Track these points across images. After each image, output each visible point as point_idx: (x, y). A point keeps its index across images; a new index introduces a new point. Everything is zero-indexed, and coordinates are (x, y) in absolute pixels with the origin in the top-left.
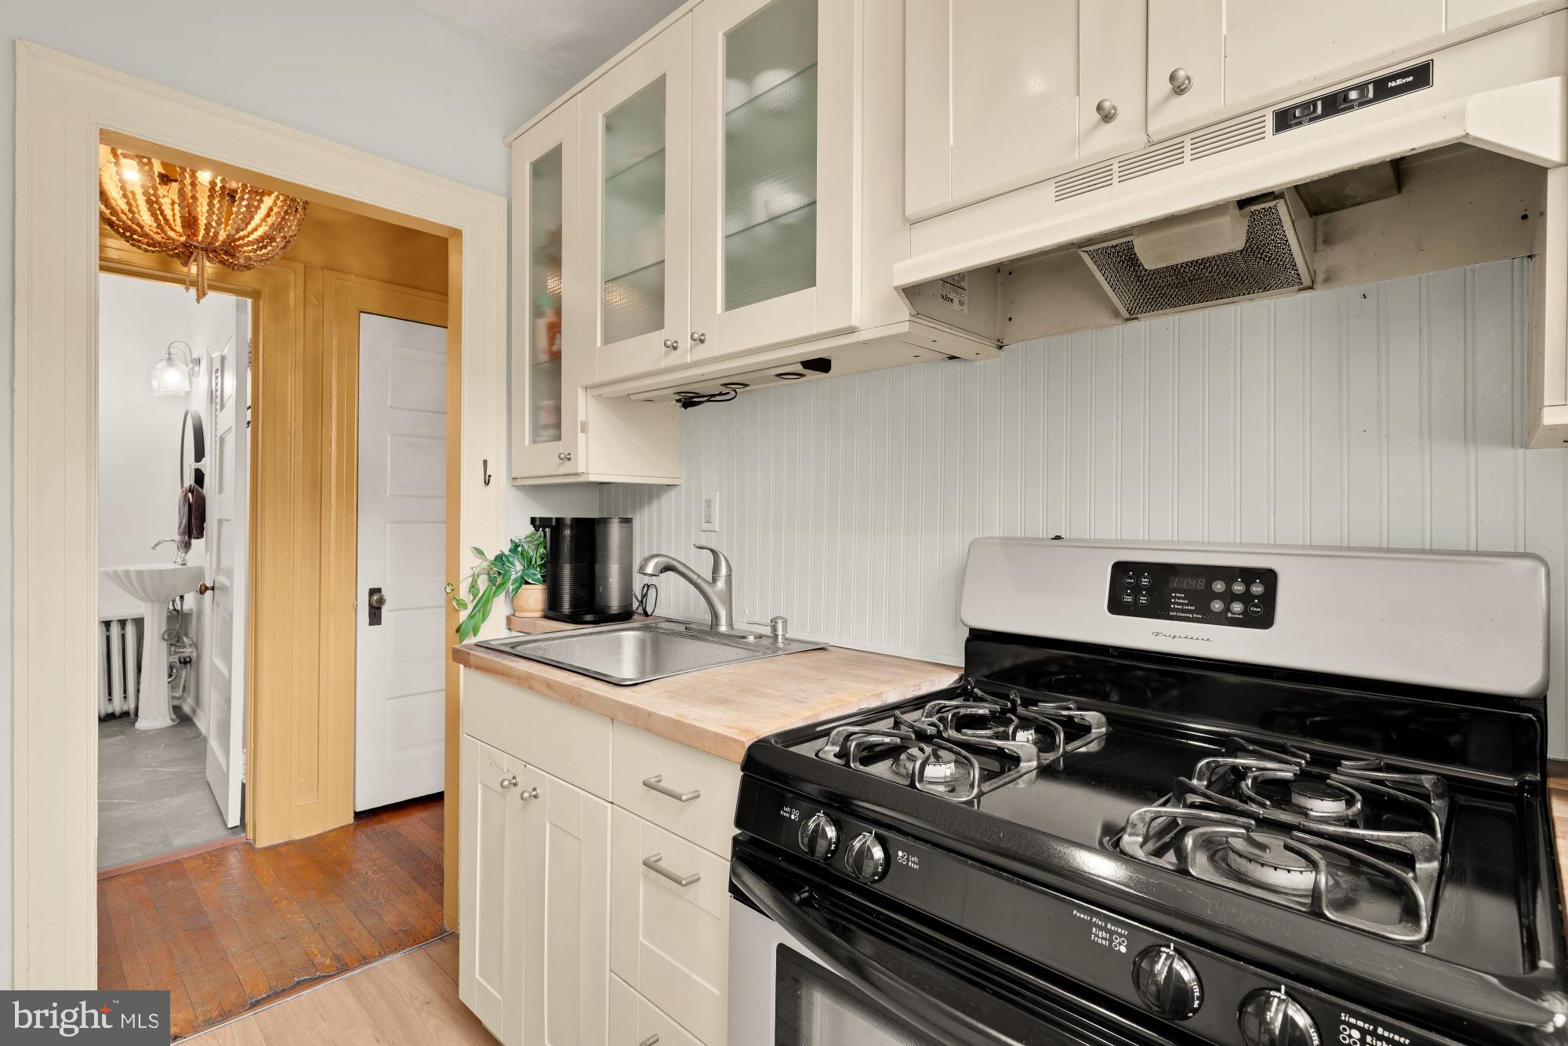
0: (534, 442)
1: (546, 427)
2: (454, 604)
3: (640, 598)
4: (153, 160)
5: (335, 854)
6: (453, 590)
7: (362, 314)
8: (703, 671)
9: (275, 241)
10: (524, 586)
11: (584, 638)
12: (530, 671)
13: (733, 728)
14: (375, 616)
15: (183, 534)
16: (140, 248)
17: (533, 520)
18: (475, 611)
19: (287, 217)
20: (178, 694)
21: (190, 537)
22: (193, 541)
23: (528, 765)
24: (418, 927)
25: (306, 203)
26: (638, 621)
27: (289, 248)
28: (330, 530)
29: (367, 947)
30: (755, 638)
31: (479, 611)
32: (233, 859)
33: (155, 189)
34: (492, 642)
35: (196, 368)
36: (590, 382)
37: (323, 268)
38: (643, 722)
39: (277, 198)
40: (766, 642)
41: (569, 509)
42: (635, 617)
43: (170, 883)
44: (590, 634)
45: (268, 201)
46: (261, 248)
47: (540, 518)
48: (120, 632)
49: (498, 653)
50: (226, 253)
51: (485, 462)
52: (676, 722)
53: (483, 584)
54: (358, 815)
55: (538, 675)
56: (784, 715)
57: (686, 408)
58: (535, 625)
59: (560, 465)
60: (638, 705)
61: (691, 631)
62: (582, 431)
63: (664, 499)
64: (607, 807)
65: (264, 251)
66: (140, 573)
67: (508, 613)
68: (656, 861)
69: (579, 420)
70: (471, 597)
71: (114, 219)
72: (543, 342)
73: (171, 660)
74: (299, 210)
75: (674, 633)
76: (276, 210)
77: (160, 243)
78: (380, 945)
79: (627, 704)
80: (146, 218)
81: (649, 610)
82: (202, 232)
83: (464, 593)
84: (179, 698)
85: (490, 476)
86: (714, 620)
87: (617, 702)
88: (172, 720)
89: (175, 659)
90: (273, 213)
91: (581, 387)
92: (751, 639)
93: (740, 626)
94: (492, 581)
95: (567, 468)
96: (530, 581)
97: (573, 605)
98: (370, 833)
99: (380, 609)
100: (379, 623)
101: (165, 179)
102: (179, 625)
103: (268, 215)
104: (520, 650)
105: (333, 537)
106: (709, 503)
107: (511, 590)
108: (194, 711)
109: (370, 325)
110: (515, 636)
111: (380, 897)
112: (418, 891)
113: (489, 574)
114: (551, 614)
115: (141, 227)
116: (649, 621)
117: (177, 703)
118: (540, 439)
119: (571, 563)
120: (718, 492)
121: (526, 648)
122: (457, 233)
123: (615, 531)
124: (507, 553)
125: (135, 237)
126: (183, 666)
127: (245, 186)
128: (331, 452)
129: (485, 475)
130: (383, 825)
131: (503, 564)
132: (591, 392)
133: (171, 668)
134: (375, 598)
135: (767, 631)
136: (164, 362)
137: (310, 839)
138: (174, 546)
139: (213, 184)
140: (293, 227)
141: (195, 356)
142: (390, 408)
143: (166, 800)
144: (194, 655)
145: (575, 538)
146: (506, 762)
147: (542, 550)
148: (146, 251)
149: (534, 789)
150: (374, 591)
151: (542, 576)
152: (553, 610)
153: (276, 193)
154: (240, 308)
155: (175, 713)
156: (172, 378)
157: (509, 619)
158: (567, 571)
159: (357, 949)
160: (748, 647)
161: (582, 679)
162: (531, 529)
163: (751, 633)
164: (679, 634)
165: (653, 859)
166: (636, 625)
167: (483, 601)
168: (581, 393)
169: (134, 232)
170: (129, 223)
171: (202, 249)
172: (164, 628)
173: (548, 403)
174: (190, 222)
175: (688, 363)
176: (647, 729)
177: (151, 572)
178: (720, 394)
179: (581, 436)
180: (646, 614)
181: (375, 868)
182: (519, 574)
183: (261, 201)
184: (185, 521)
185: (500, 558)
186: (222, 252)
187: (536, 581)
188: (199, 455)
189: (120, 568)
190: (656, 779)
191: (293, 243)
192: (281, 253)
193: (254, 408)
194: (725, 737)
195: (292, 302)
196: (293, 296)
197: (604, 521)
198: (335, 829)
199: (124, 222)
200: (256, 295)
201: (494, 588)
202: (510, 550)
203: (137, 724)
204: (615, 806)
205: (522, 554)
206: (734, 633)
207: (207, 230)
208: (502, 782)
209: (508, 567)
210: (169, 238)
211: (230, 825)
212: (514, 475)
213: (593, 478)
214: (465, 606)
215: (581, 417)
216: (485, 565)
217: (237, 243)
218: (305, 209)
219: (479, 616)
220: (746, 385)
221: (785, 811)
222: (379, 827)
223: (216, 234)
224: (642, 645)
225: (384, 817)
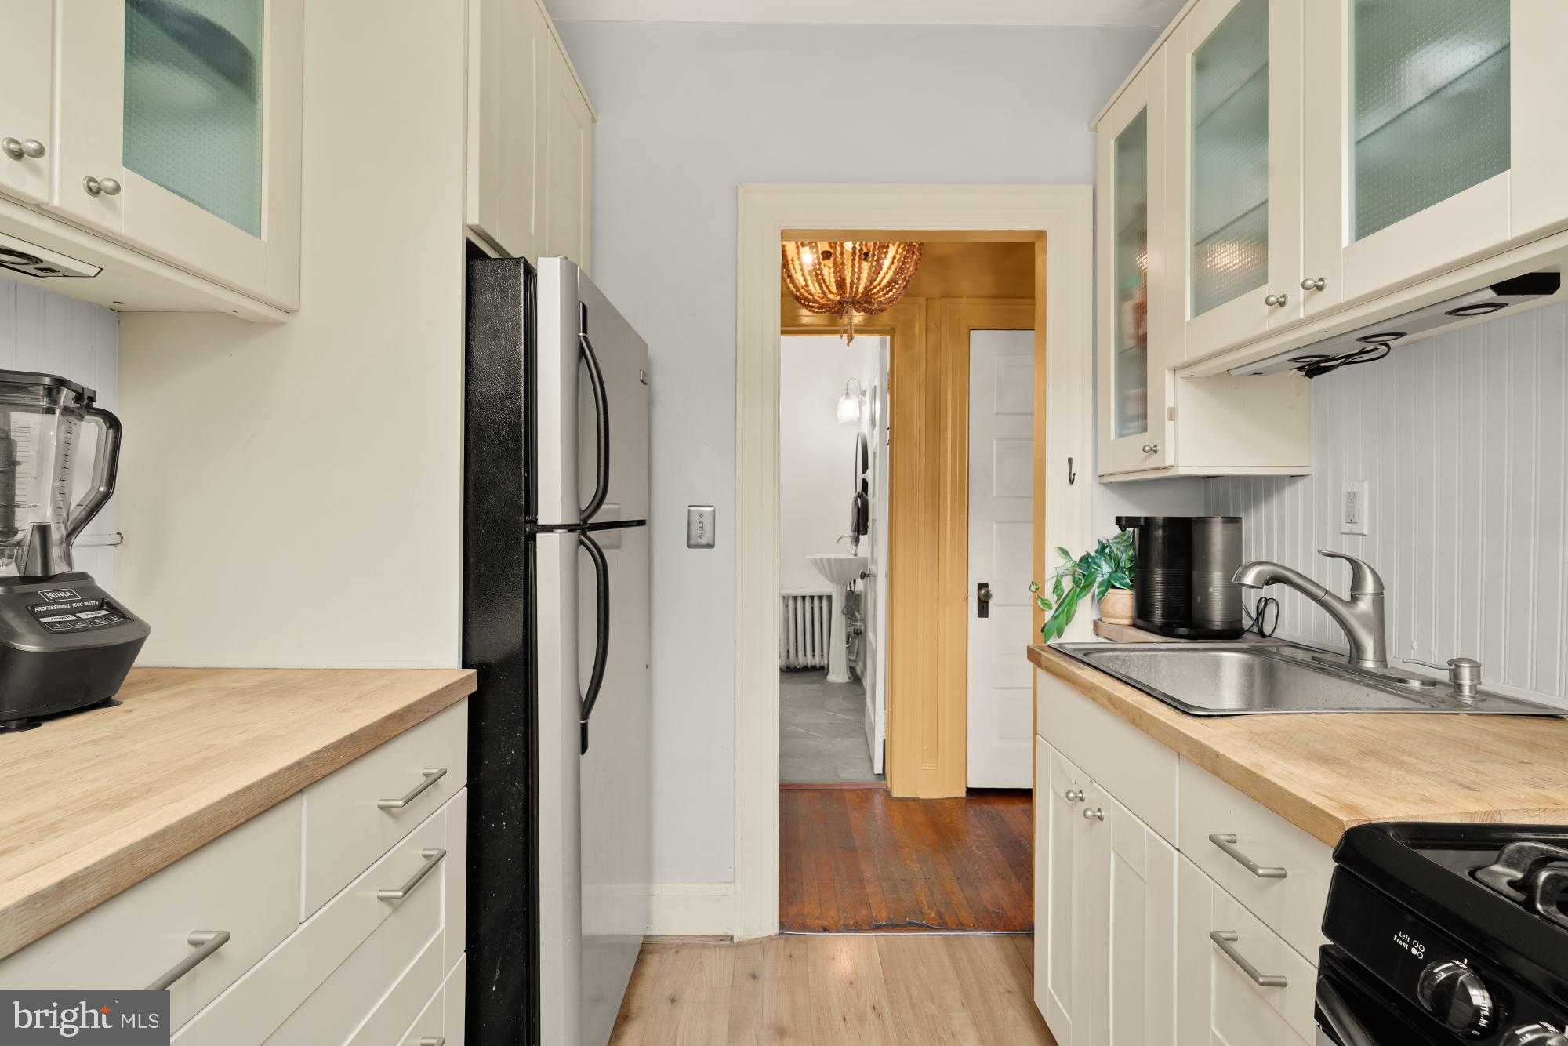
0: (1121, 435)
1: (1133, 418)
2: (1039, 603)
3: (1254, 616)
4: (818, 243)
5: (948, 821)
6: (1037, 589)
7: (972, 332)
8: (1313, 715)
9: (898, 283)
10: (1111, 590)
11: (1171, 653)
12: (1094, 681)
13: (1331, 799)
14: (983, 610)
15: (854, 531)
16: (814, 312)
17: (1119, 520)
18: (1058, 613)
19: (906, 260)
20: (853, 658)
21: (859, 534)
22: (861, 537)
23: (1093, 782)
24: (1009, 914)
25: (922, 244)
26: (1250, 640)
27: (908, 287)
28: (946, 528)
29: (965, 915)
30: (1423, 683)
31: (1063, 612)
32: (878, 800)
33: (819, 264)
34: (1066, 646)
35: (864, 399)
36: (1177, 361)
37: (940, 298)
38: (1210, 763)
39: (899, 246)
40: (1439, 692)
41: (1160, 507)
42: (1246, 636)
43: (835, 806)
44: (1181, 650)
45: (892, 250)
46: (888, 292)
47: (1126, 517)
48: (811, 605)
49: (1067, 658)
50: (865, 302)
51: (1070, 460)
52: (1250, 772)
53: (1067, 584)
54: (970, 791)
55: (1100, 687)
56: (1427, 800)
57: (1311, 377)
58: (1122, 633)
59: (1146, 459)
60: (1207, 743)
61: (1319, 661)
62: (1171, 419)
63: (1288, 493)
64: (1172, 854)
65: (891, 294)
66: (829, 560)
67: (1095, 617)
68: (1227, 939)
69: (1167, 406)
70: (1056, 598)
71: (798, 294)
72: (1130, 328)
73: (849, 630)
74: (916, 252)
75: (1294, 662)
76: (898, 256)
77: (823, 305)
78: (975, 918)
79: (1191, 738)
80: (815, 289)
81: (1267, 630)
82: (849, 289)
83: (1049, 595)
84: (854, 661)
85: (1074, 474)
86: (1354, 651)
87: (1180, 733)
88: (849, 678)
89: (851, 630)
90: (896, 261)
91: (1169, 370)
92: (1415, 684)
93: (1396, 661)
94: (1076, 582)
95: (1154, 461)
96: (1117, 585)
97: (1166, 614)
98: (978, 810)
99: (987, 603)
100: (987, 616)
101: (827, 255)
102: (854, 603)
103: (892, 263)
104: (1092, 659)
105: (948, 536)
106: (1352, 498)
107: (1096, 593)
108: (863, 673)
109: (980, 340)
110: (1101, 642)
111: (980, 872)
112: (1013, 879)
113: (1073, 575)
114: (1140, 622)
115: (812, 295)
116: (1265, 643)
117: (853, 665)
118: (1126, 432)
119: (1163, 567)
120: (1366, 484)
121: (1102, 657)
122: (1042, 235)
123: (1218, 534)
124: (1093, 554)
125: (811, 304)
126: (856, 636)
127: (875, 244)
128: (946, 459)
129: (1070, 473)
130: (989, 806)
131: (1089, 566)
132: (1180, 374)
133: (848, 636)
134: (983, 592)
135: (1444, 676)
136: (844, 396)
137: (931, 800)
138: (850, 539)
139: (854, 248)
140: (911, 268)
141: (863, 389)
142: (997, 414)
143: (839, 740)
144: (862, 628)
145: (1168, 541)
146: (1073, 772)
147: (1131, 552)
148: (817, 313)
149: (1099, 810)
150: (982, 586)
151: (1131, 581)
152: (1142, 617)
153: (898, 243)
154: (882, 344)
155: (851, 672)
156: (849, 409)
157: (1096, 624)
158: (1158, 577)
159: (956, 914)
160: (1409, 694)
161: (1146, 699)
162: (1117, 530)
163: (1414, 676)
164: (1302, 664)
165: (1224, 935)
166: (1244, 646)
167: (1066, 602)
168: (1169, 377)
169: (809, 301)
170: (806, 294)
171: (851, 303)
172: (844, 605)
173: (1134, 392)
174: (840, 284)
175: (1300, 319)
176: (1215, 773)
177: (835, 560)
178: (1362, 352)
179: (1169, 425)
180: (1262, 634)
181: (979, 844)
182: (1106, 577)
183: (887, 253)
184: (855, 521)
185: (1086, 560)
186: (863, 302)
187: (1124, 586)
188: (865, 468)
189: (818, 556)
190: (1228, 838)
191: (911, 282)
192: (903, 292)
193: (891, 429)
194: (1314, 808)
195: (917, 332)
196: (918, 328)
197: (1204, 522)
198: (950, 798)
199: (803, 295)
200: (891, 331)
201: (1078, 589)
202: (1096, 552)
203: (828, 677)
204: (1182, 855)
205: (1110, 555)
206: (1385, 672)
207: (851, 287)
208: (1068, 793)
209: (1094, 568)
210: (830, 300)
211: (876, 772)
212: (1100, 473)
213: (1183, 471)
214: (1050, 606)
215: (1169, 403)
216: (1069, 565)
217: (872, 292)
218: (920, 250)
219: (1063, 618)
220: (1400, 335)
221: (1401, 939)
222: (986, 807)
223: (857, 288)
224: (1248, 671)
225: (991, 799)
